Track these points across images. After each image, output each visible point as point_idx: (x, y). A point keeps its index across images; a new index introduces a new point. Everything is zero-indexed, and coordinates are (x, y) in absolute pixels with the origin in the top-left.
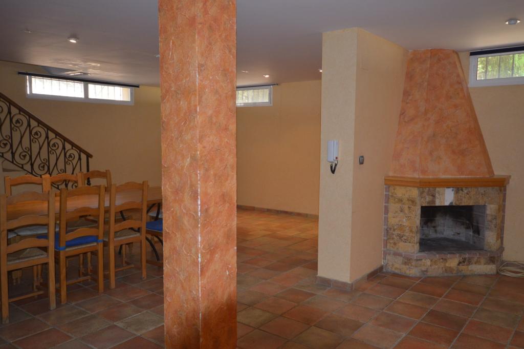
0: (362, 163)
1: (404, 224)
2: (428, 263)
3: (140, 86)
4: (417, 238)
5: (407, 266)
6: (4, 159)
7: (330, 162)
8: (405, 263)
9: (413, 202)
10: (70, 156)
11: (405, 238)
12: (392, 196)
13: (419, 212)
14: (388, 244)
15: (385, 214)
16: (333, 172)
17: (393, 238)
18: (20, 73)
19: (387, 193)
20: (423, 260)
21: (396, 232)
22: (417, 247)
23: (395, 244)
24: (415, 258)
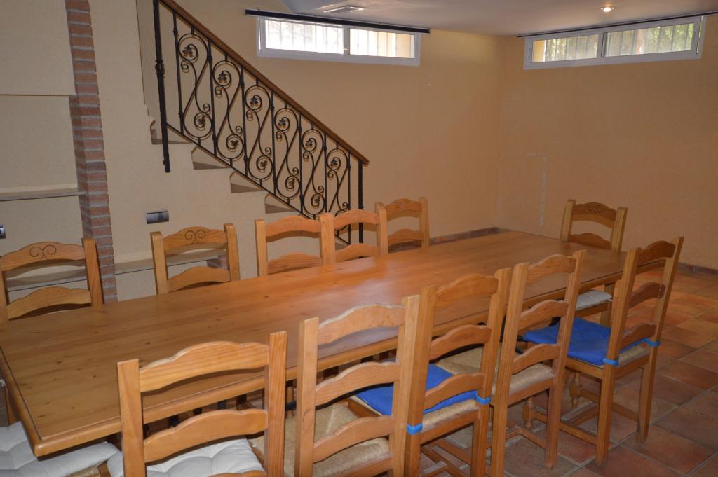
3: (431, 30)
6: (233, 170)
10: (334, 162)
18: (248, 12)
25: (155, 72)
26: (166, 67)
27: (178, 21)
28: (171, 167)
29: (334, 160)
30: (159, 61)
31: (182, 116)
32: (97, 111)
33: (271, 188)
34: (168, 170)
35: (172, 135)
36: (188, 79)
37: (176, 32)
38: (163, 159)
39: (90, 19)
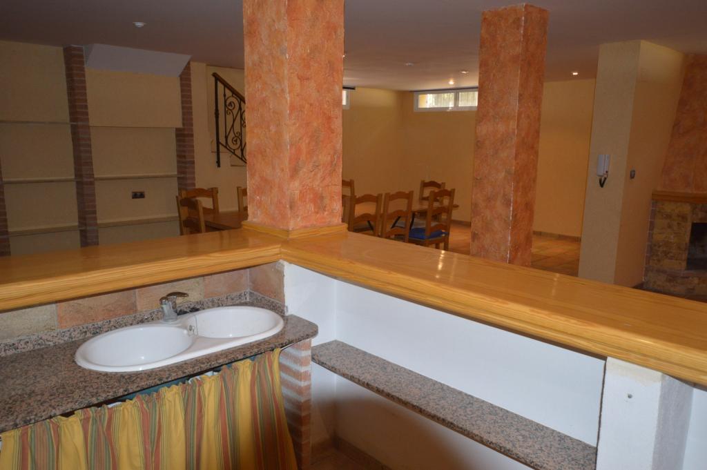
0: (632, 177)
1: (672, 241)
2: (696, 281)
3: (356, 89)
4: (685, 256)
5: (672, 284)
7: (599, 176)
8: (670, 281)
9: (684, 218)
11: (672, 255)
12: (659, 212)
13: (689, 228)
14: (651, 261)
15: (650, 230)
16: (602, 185)
17: (657, 255)
19: (654, 209)
20: (690, 278)
21: (661, 249)
22: (684, 264)
23: (659, 261)
24: (682, 275)
25: (214, 115)
26: (220, 112)
27: (226, 89)
28: (221, 165)
30: (217, 110)
31: (226, 137)
32: (192, 135)
34: (219, 166)
35: (221, 148)
36: (230, 118)
37: (225, 95)
38: (216, 160)
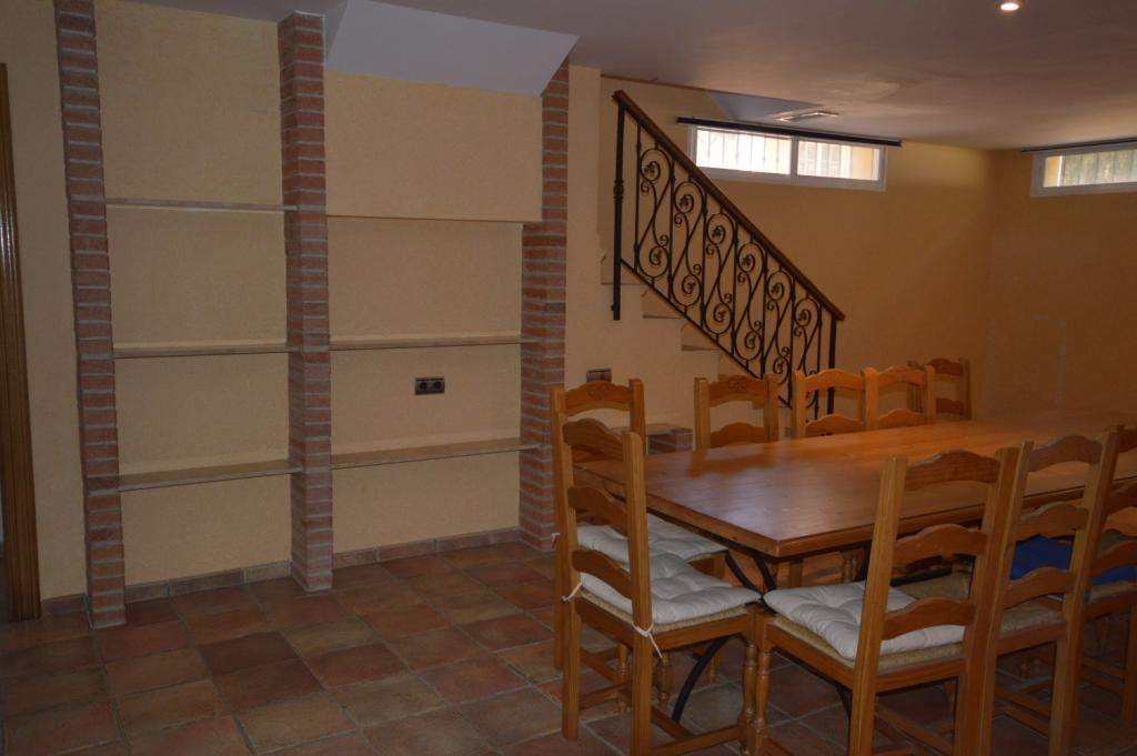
3: (903, 144)
6: (686, 321)
10: (803, 315)
18: (681, 120)
27: (642, 131)
28: (622, 314)
29: (803, 311)
30: (619, 182)
31: (637, 248)
32: (562, 241)
33: (728, 346)
34: (617, 317)
35: (625, 274)
36: (647, 201)
37: (639, 146)
38: (612, 303)
39: (567, 133)
